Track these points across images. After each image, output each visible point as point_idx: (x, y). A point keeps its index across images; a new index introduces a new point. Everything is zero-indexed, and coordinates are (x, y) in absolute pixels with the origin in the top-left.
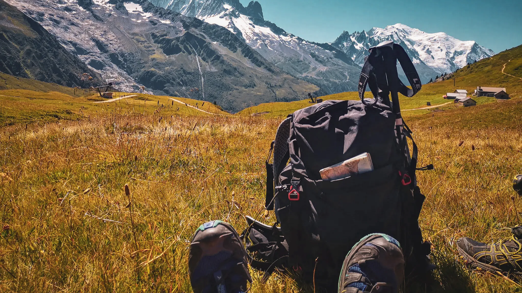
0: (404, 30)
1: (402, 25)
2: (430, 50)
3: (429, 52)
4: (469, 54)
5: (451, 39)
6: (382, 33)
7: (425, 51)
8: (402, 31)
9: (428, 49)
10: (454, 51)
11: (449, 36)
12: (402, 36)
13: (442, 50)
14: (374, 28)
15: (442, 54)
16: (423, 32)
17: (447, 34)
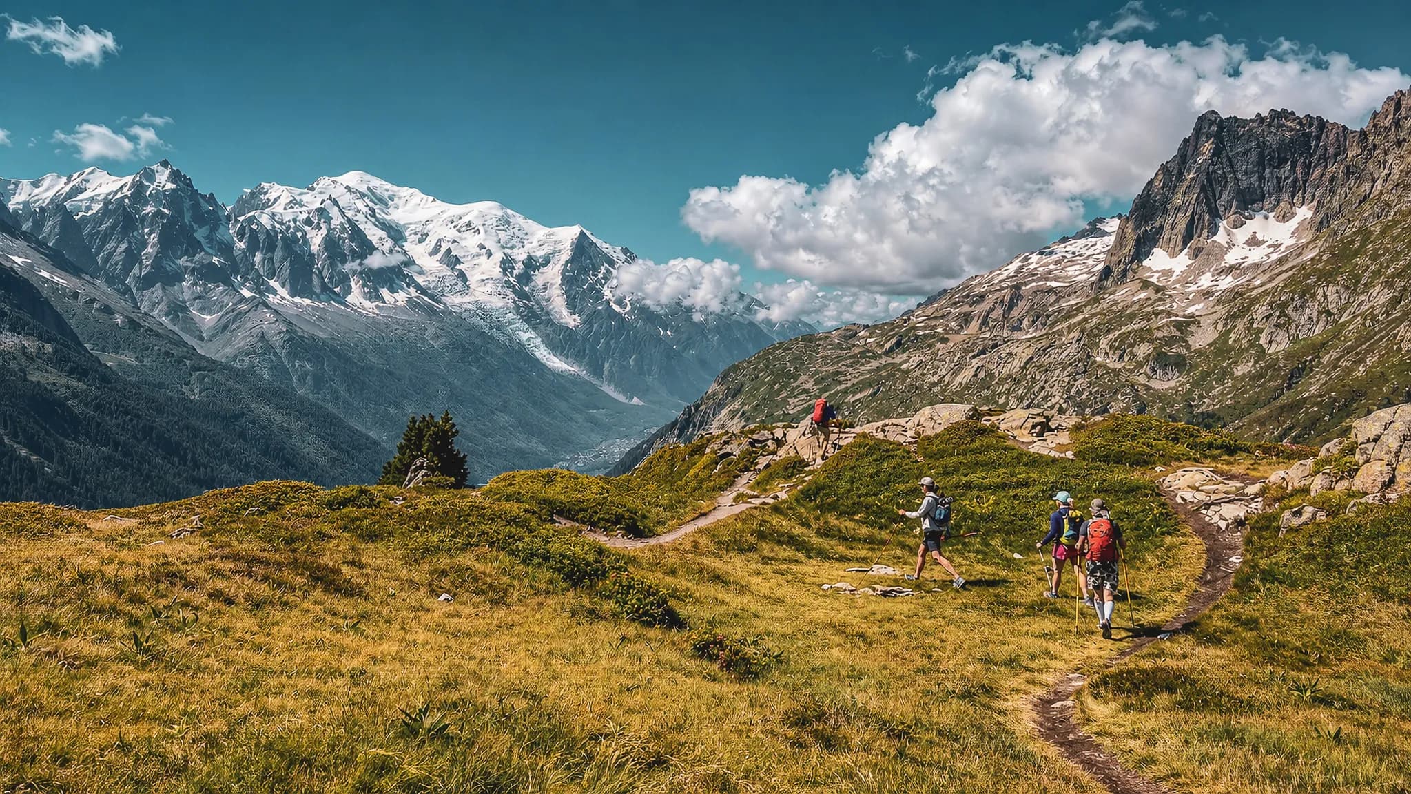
0: (373, 193)
1: (367, 177)
2: (454, 253)
3: (451, 260)
4: (567, 262)
5: (518, 219)
6: (294, 202)
7: (439, 256)
8: (363, 195)
9: (449, 251)
10: (525, 256)
11: (510, 212)
12: (365, 210)
13: (489, 254)
14: (266, 185)
15: (492, 267)
16: (431, 198)
17: (505, 204)
